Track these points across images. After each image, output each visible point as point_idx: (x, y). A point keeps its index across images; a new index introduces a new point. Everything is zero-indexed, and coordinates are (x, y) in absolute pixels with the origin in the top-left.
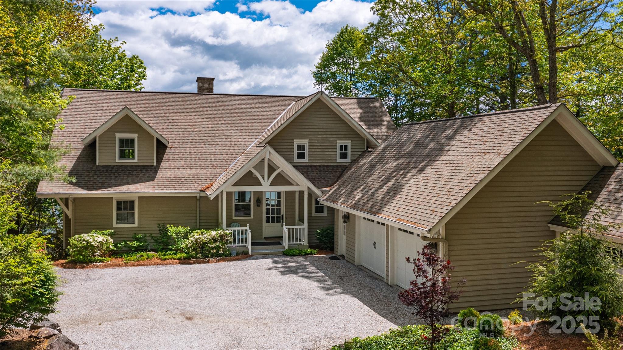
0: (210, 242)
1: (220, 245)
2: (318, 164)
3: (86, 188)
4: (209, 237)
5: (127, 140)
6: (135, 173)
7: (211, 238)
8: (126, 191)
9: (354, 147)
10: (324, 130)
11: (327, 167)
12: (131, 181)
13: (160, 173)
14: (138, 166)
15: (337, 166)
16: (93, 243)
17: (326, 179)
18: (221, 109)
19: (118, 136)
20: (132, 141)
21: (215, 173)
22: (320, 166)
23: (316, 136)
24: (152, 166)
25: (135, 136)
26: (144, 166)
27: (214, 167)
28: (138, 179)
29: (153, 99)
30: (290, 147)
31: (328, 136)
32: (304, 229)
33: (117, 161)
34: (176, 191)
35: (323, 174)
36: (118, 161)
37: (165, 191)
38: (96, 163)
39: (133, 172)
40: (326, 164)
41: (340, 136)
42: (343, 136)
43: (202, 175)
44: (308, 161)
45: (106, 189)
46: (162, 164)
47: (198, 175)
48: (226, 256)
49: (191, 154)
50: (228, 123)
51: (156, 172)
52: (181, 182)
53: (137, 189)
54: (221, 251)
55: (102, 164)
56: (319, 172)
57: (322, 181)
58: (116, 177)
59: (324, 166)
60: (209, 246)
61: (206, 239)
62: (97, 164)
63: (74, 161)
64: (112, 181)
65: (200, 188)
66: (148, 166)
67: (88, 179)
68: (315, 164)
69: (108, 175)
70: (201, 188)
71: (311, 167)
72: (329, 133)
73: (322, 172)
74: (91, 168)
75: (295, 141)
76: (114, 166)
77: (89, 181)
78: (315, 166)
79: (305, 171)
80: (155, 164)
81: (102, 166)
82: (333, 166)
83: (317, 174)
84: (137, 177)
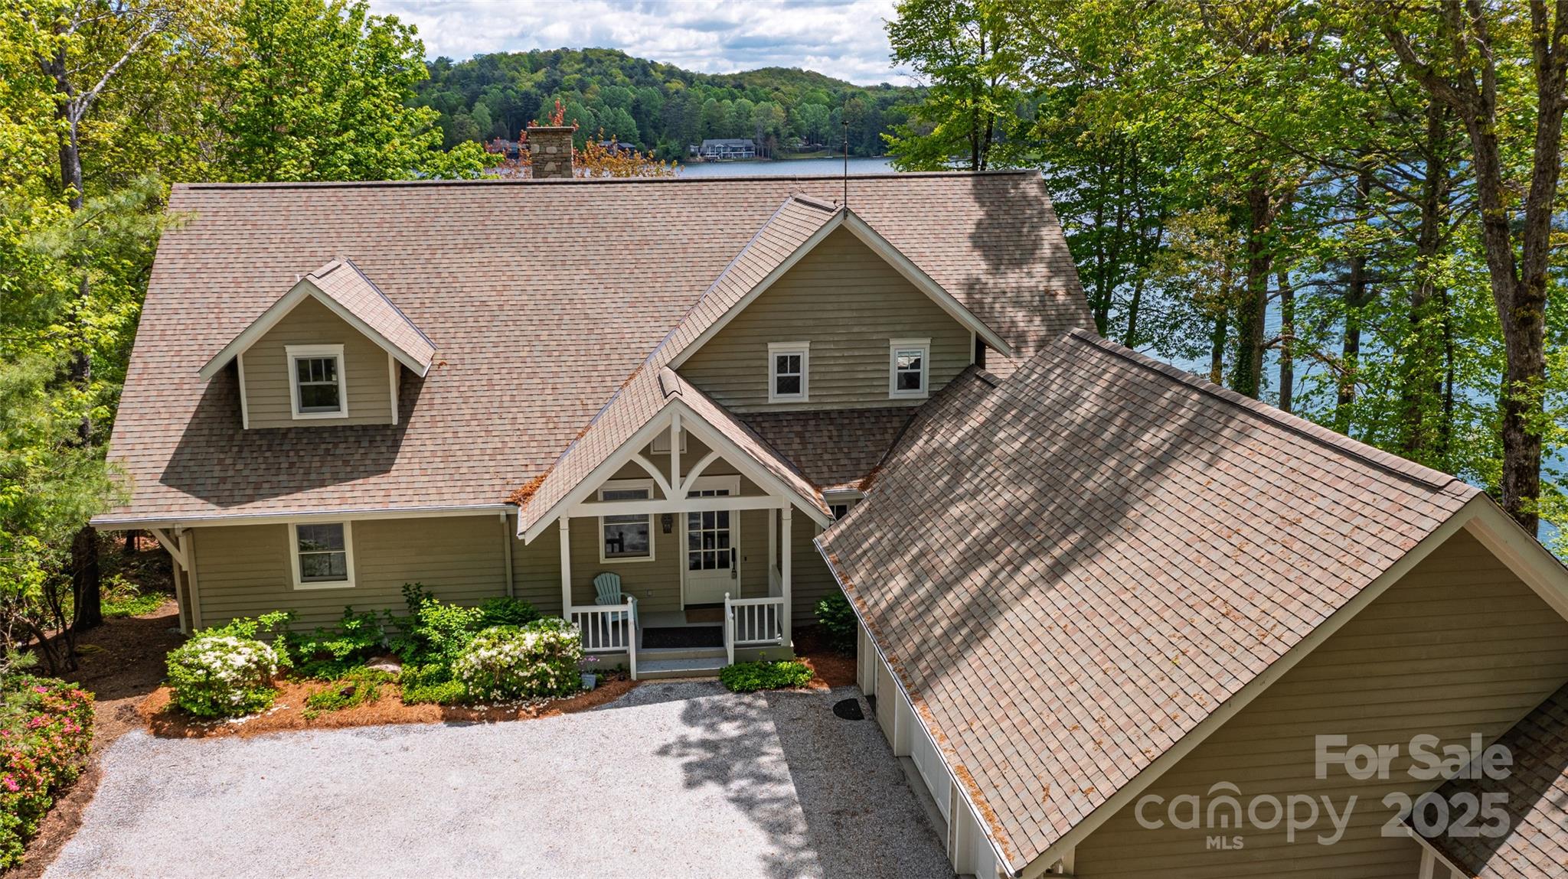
0: (520, 664)
1: (549, 670)
2: (835, 407)
3: (215, 500)
4: (517, 653)
5: (317, 362)
6: (340, 450)
7: (522, 657)
8: (316, 510)
9: (938, 358)
10: (855, 314)
11: (861, 413)
12: (328, 476)
13: (405, 448)
14: (351, 428)
15: (889, 410)
16: (223, 675)
17: (853, 455)
18: (584, 232)
19: (294, 352)
20: (330, 364)
21: (552, 443)
22: (841, 412)
23: (830, 330)
24: (387, 426)
25: (336, 351)
26: (365, 428)
27: (551, 426)
28: (349, 469)
29: (403, 207)
30: (759, 363)
31: (864, 329)
32: (780, 606)
33: (295, 416)
34: (443, 505)
35: (846, 438)
36: (298, 416)
37: (415, 505)
38: (241, 423)
39: (336, 445)
40: (858, 406)
41: (898, 328)
42: (907, 327)
43: (517, 450)
44: (806, 400)
45: (266, 504)
46: (412, 420)
47: (507, 451)
48: (565, 695)
49: (491, 384)
50: (599, 276)
51: (395, 446)
52: (457, 477)
53: (343, 500)
54: (552, 683)
55: (258, 426)
56: (835, 433)
57: (842, 462)
58: (292, 465)
59: (853, 411)
60: (517, 675)
61: (509, 659)
62: (246, 427)
63: (188, 420)
64: (281, 478)
65: (506, 495)
66: (376, 427)
67: (222, 474)
68: (828, 408)
69: (271, 460)
70: (508, 494)
71: (816, 414)
72: (868, 321)
73: (845, 432)
74: (231, 438)
75: (771, 346)
76: (289, 430)
77: (223, 480)
78: (827, 413)
79: (799, 429)
80: (395, 421)
81: (257, 432)
82: (879, 410)
83: (830, 438)
84: (346, 463)
